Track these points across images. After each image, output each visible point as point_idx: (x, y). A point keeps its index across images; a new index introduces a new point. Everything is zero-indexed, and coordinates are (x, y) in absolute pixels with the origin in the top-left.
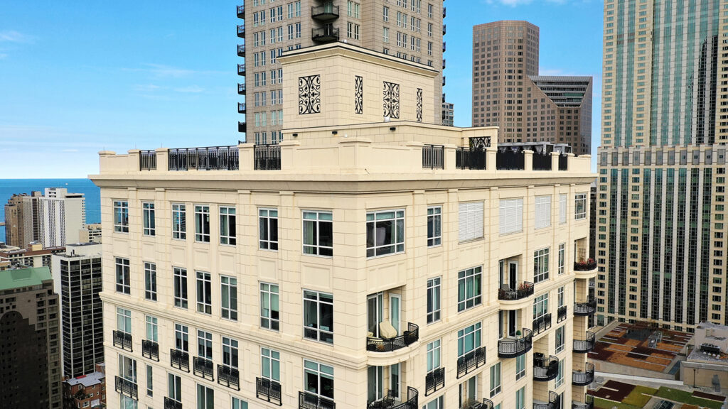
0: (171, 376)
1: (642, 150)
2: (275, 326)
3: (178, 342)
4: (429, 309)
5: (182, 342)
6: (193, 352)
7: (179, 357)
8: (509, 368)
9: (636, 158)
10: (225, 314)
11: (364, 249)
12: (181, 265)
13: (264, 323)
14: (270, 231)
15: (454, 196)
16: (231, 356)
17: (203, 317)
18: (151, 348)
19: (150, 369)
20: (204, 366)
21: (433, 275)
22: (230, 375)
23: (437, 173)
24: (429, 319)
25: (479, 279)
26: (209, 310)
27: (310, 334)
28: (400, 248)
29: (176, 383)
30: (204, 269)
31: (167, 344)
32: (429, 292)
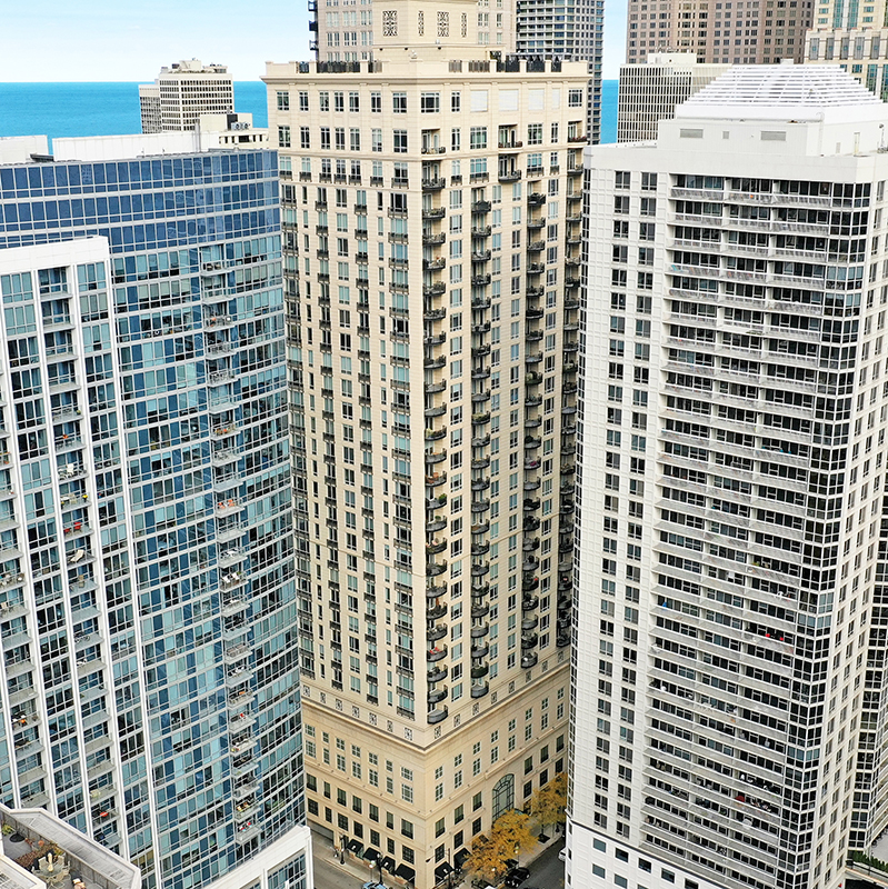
0: (319, 189)
1: (868, 35)
2: (380, 149)
3: (324, 169)
4: (454, 143)
5: (327, 169)
6: (334, 172)
7: (325, 176)
8: (507, 191)
9: (859, 48)
10: (352, 148)
11: (421, 109)
12: (325, 125)
13: (374, 149)
14: (376, 103)
15: (468, 87)
16: (357, 170)
17: (340, 151)
18: (306, 176)
19: (305, 189)
20: (340, 178)
21: (456, 126)
22: (356, 178)
23: (457, 75)
24: (453, 149)
25: (485, 133)
26: (343, 148)
27: (397, 150)
28: (437, 111)
29: (322, 192)
30: (340, 126)
31: (316, 170)
32: (454, 135)
